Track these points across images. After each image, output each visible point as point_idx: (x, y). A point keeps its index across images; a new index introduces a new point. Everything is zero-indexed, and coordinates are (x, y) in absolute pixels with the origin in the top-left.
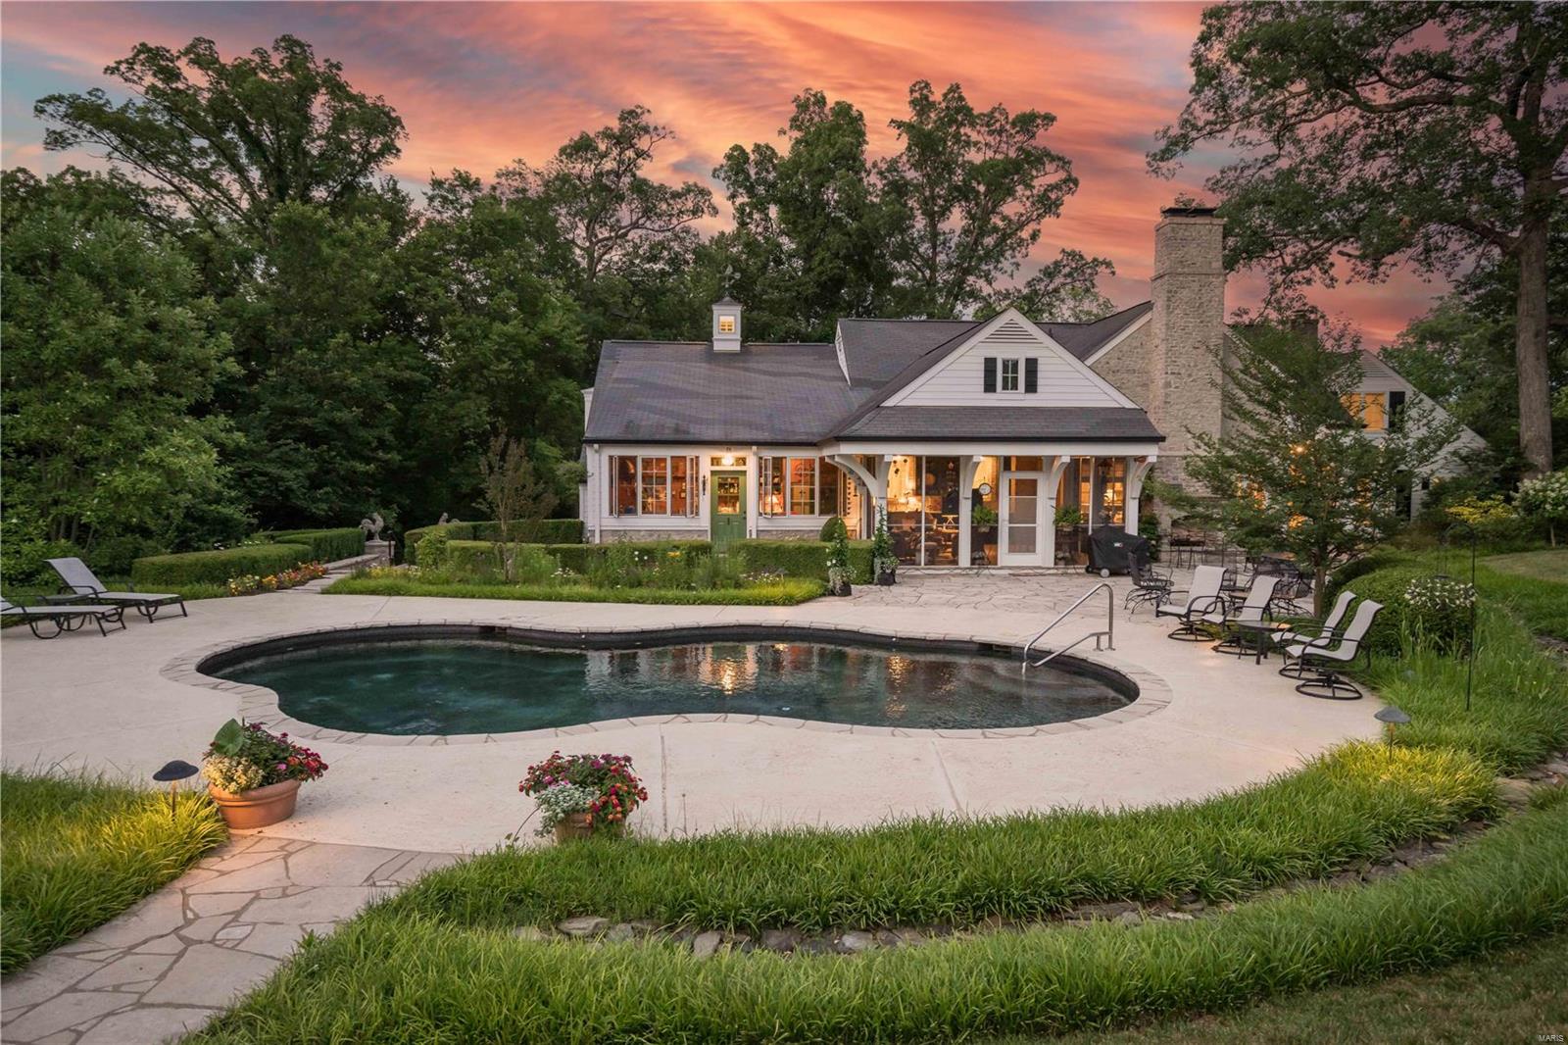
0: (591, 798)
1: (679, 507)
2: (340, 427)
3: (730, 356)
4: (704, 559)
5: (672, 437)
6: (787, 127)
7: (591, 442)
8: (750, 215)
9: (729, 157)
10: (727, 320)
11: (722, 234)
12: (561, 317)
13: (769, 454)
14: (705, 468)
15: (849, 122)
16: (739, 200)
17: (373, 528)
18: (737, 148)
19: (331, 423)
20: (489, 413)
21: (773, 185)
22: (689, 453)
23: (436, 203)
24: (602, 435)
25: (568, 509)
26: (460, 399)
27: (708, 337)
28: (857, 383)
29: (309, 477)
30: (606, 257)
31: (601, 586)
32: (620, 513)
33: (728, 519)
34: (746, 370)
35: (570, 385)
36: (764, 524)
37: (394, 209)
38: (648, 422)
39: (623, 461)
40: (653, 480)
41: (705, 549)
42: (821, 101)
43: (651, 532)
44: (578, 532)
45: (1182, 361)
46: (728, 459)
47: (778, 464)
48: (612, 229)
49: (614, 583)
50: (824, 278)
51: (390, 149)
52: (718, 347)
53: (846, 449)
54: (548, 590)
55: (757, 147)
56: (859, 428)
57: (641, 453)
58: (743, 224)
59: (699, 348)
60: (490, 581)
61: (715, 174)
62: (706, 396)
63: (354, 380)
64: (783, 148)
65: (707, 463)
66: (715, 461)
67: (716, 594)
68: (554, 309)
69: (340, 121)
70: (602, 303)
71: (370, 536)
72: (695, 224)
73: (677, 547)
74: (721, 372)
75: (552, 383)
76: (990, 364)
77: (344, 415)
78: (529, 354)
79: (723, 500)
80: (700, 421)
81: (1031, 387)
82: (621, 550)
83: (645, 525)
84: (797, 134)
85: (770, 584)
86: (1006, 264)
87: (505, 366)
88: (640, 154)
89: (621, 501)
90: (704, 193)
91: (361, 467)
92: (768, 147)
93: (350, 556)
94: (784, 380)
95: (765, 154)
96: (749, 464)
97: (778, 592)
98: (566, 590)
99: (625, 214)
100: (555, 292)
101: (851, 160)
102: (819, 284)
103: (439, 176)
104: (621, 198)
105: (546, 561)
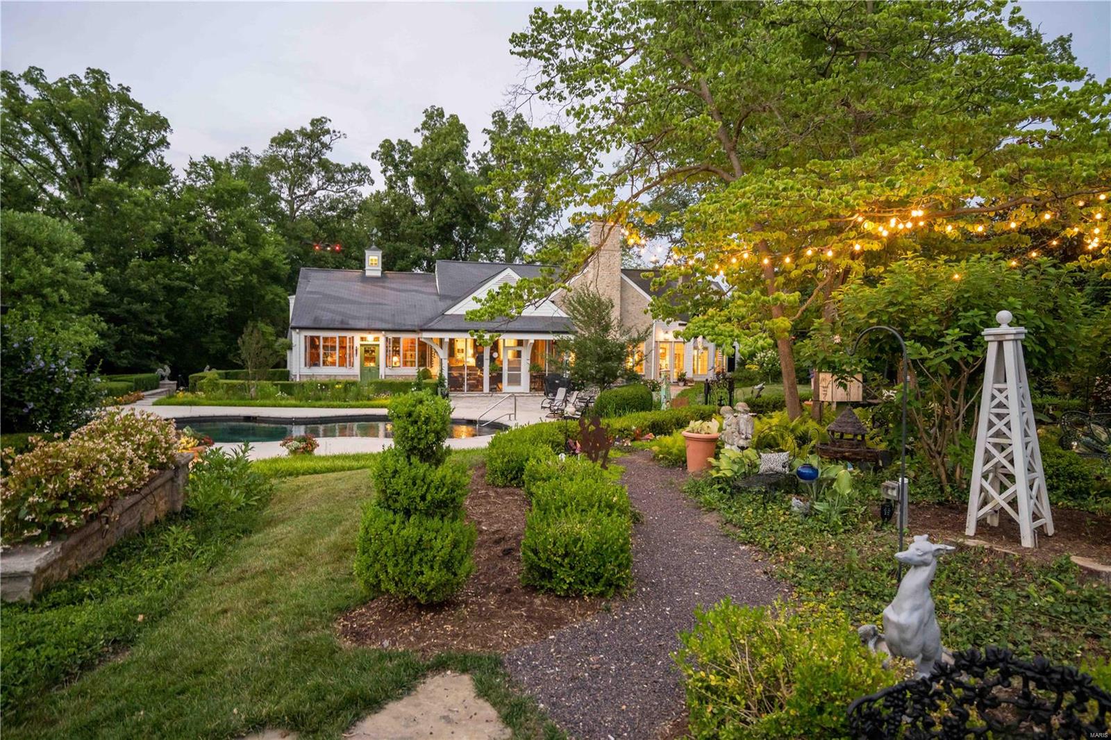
0: (303, 445)
1: (342, 364)
2: (135, 315)
3: (374, 279)
4: (353, 388)
5: (340, 326)
6: (420, 127)
7: (294, 328)
8: (395, 182)
9: (382, 146)
10: (374, 259)
11: (379, 192)
12: (274, 249)
13: (391, 336)
14: (357, 343)
15: (457, 131)
16: (388, 174)
17: (164, 374)
18: (386, 141)
19: (129, 311)
20: (228, 306)
21: (410, 164)
22: (348, 335)
23: (193, 176)
24: (301, 324)
25: (283, 363)
26: (209, 297)
27: (363, 268)
28: (442, 297)
29: (116, 344)
30: (302, 207)
31: (301, 400)
32: (310, 366)
33: (370, 369)
34: (384, 287)
35: (279, 290)
36: (389, 372)
37: (162, 175)
38: (326, 317)
39: (312, 339)
40: (330, 348)
41: (354, 383)
42: (441, 114)
43: (328, 376)
44: (286, 375)
46: (370, 338)
47: (396, 341)
48: (306, 189)
49: (308, 399)
50: (441, 224)
51: (163, 142)
52: (368, 273)
53: (427, 335)
54: (274, 402)
55: (400, 142)
56: (434, 325)
57: (322, 334)
58: (391, 188)
59: (357, 273)
60: (243, 398)
61: (373, 156)
62: (360, 303)
63: (144, 287)
64: (417, 142)
65: (357, 340)
66: (363, 339)
67: (357, 403)
68: (269, 243)
69: (124, 118)
70: (298, 238)
71: (163, 378)
72: (359, 189)
73: (338, 383)
74: (369, 288)
75: (268, 288)
77: (137, 307)
78: (253, 271)
79: (367, 359)
80: (354, 318)
82: (311, 384)
83: (323, 372)
84: (427, 133)
85: (385, 399)
86: (551, 221)
87: (239, 278)
88: (325, 146)
89: (311, 359)
90: (366, 170)
91: (148, 338)
92: (406, 141)
93: (152, 389)
94: (403, 294)
95: (405, 146)
96: (380, 341)
98: (283, 402)
99: (314, 181)
101: (457, 155)
102: (438, 228)
103: (196, 160)
104: (311, 171)
105: (272, 389)
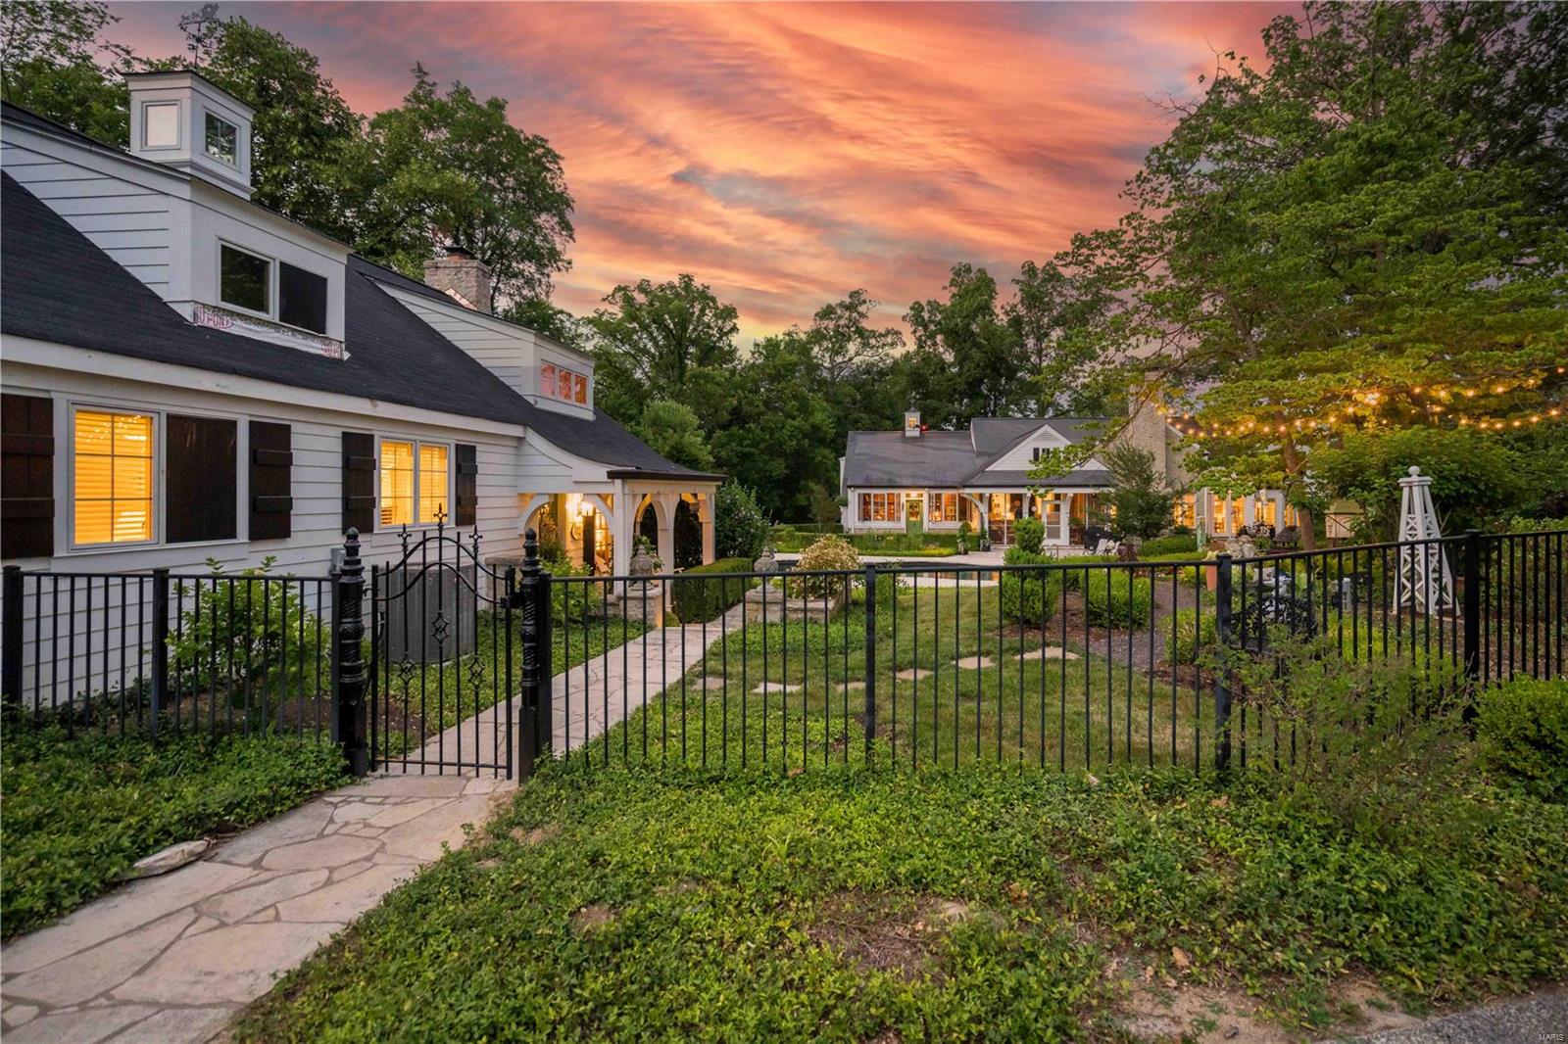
1: (891, 517)
3: (913, 439)
4: (903, 539)
5: (887, 484)
6: (948, 285)
7: (847, 487)
8: (925, 342)
9: (912, 308)
10: (912, 419)
11: (908, 354)
12: (822, 416)
13: (934, 492)
14: (903, 499)
15: (985, 284)
16: (918, 334)
18: (916, 303)
21: (939, 323)
22: (895, 491)
23: (755, 355)
24: (852, 483)
25: (837, 518)
27: (903, 429)
28: (979, 454)
30: (842, 373)
32: (864, 520)
33: (915, 524)
34: (922, 446)
36: (932, 526)
37: (729, 356)
38: (875, 476)
39: (865, 496)
40: (879, 504)
41: (903, 535)
42: (969, 270)
43: (880, 529)
44: (841, 528)
46: (914, 494)
47: (938, 497)
48: (845, 356)
50: (970, 379)
51: (734, 329)
52: (908, 434)
53: (968, 491)
55: (929, 303)
56: (974, 481)
57: (873, 492)
58: (920, 347)
59: (898, 434)
61: (904, 318)
62: (903, 463)
64: (945, 300)
65: (905, 496)
66: (908, 495)
68: (817, 410)
69: (703, 311)
70: (840, 403)
72: (892, 351)
73: (890, 535)
74: (909, 448)
76: (1036, 451)
78: (805, 436)
79: (912, 514)
80: (900, 476)
82: (867, 536)
83: (878, 525)
84: (955, 290)
85: (933, 549)
87: (794, 443)
88: (862, 315)
89: (864, 515)
90: (898, 333)
92: (935, 301)
94: (942, 452)
95: (934, 306)
96: (923, 497)
97: (936, 552)
99: (852, 348)
100: (817, 400)
101: (985, 309)
102: (967, 383)
103: (760, 341)
104: (849, 339)
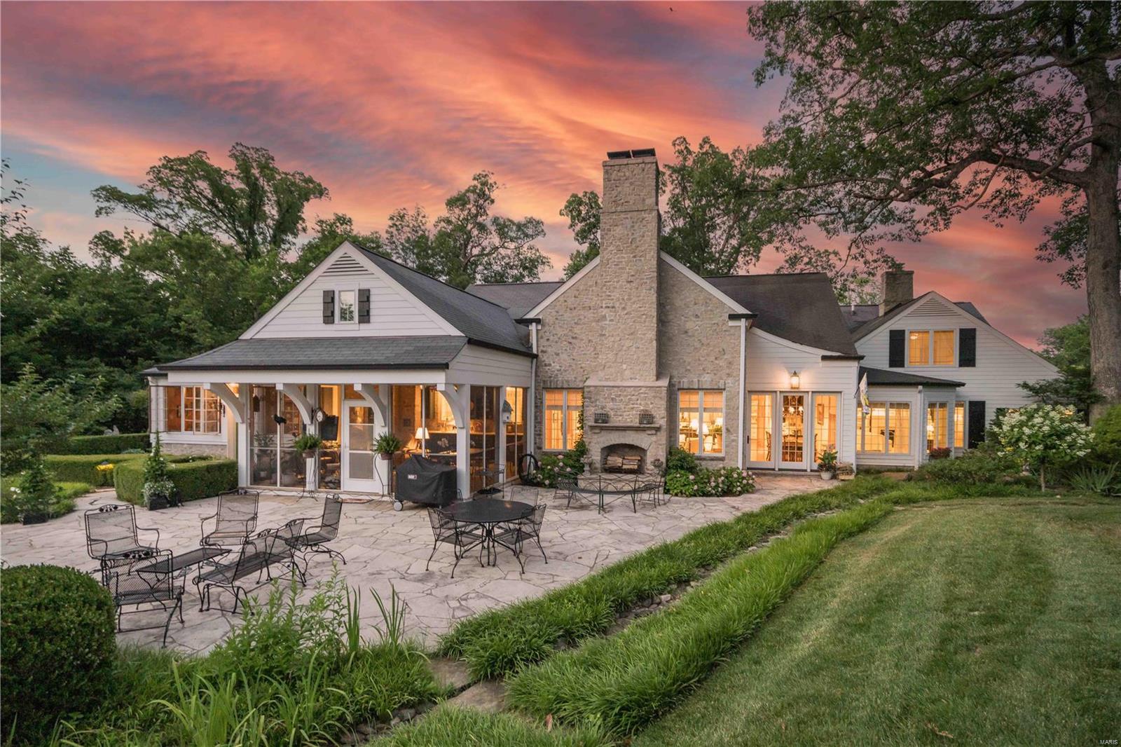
45: (616, 295)
55: (586, 194)
76: (328, 297)
81: (365, 317)
